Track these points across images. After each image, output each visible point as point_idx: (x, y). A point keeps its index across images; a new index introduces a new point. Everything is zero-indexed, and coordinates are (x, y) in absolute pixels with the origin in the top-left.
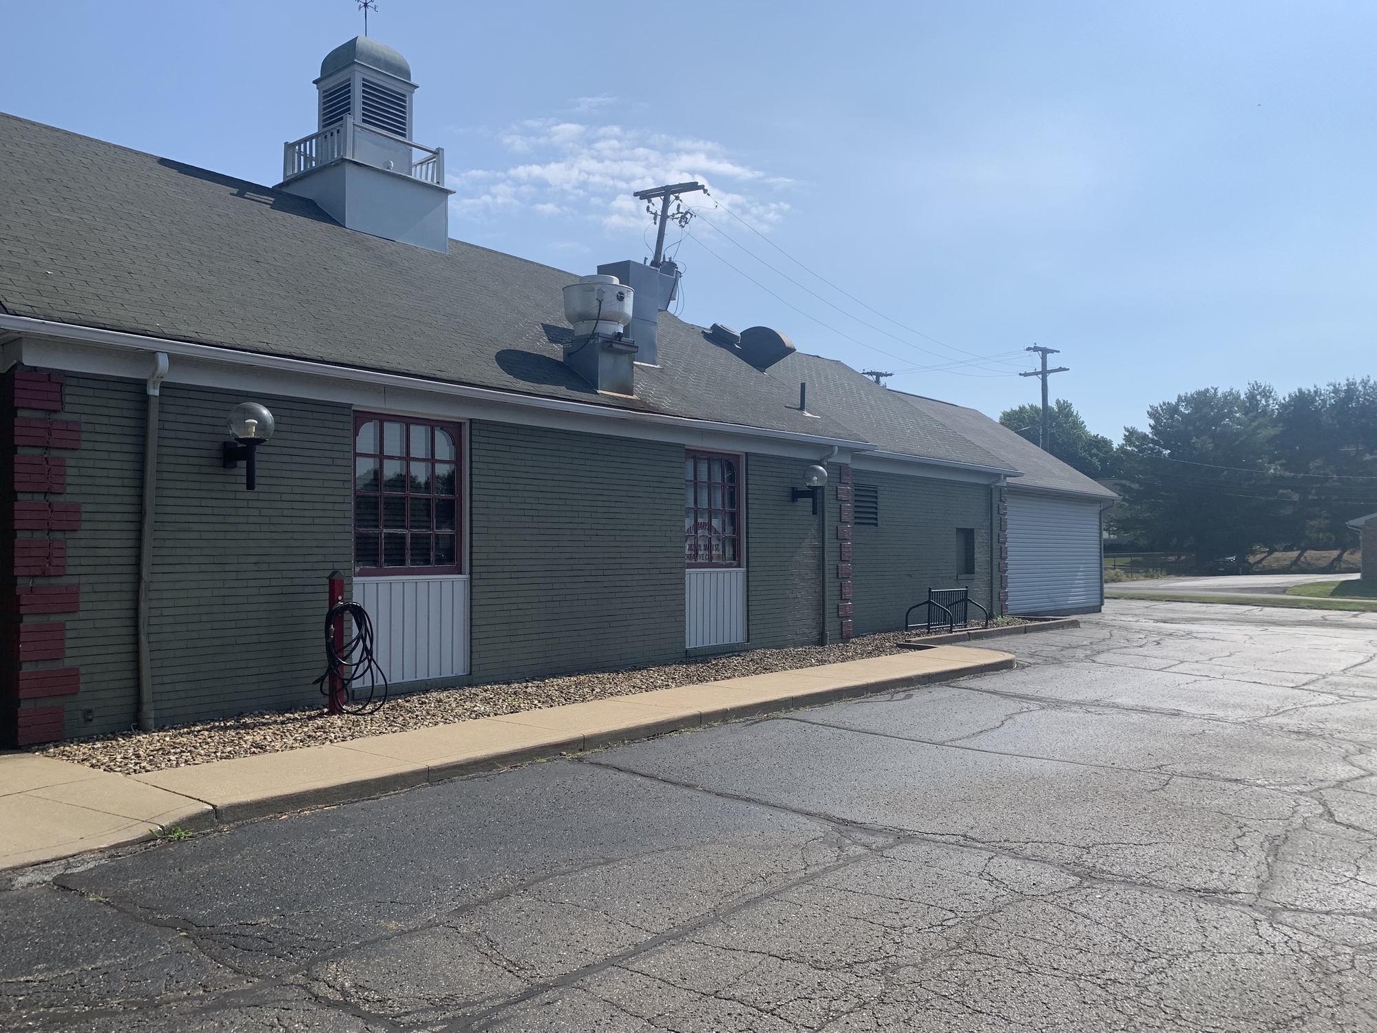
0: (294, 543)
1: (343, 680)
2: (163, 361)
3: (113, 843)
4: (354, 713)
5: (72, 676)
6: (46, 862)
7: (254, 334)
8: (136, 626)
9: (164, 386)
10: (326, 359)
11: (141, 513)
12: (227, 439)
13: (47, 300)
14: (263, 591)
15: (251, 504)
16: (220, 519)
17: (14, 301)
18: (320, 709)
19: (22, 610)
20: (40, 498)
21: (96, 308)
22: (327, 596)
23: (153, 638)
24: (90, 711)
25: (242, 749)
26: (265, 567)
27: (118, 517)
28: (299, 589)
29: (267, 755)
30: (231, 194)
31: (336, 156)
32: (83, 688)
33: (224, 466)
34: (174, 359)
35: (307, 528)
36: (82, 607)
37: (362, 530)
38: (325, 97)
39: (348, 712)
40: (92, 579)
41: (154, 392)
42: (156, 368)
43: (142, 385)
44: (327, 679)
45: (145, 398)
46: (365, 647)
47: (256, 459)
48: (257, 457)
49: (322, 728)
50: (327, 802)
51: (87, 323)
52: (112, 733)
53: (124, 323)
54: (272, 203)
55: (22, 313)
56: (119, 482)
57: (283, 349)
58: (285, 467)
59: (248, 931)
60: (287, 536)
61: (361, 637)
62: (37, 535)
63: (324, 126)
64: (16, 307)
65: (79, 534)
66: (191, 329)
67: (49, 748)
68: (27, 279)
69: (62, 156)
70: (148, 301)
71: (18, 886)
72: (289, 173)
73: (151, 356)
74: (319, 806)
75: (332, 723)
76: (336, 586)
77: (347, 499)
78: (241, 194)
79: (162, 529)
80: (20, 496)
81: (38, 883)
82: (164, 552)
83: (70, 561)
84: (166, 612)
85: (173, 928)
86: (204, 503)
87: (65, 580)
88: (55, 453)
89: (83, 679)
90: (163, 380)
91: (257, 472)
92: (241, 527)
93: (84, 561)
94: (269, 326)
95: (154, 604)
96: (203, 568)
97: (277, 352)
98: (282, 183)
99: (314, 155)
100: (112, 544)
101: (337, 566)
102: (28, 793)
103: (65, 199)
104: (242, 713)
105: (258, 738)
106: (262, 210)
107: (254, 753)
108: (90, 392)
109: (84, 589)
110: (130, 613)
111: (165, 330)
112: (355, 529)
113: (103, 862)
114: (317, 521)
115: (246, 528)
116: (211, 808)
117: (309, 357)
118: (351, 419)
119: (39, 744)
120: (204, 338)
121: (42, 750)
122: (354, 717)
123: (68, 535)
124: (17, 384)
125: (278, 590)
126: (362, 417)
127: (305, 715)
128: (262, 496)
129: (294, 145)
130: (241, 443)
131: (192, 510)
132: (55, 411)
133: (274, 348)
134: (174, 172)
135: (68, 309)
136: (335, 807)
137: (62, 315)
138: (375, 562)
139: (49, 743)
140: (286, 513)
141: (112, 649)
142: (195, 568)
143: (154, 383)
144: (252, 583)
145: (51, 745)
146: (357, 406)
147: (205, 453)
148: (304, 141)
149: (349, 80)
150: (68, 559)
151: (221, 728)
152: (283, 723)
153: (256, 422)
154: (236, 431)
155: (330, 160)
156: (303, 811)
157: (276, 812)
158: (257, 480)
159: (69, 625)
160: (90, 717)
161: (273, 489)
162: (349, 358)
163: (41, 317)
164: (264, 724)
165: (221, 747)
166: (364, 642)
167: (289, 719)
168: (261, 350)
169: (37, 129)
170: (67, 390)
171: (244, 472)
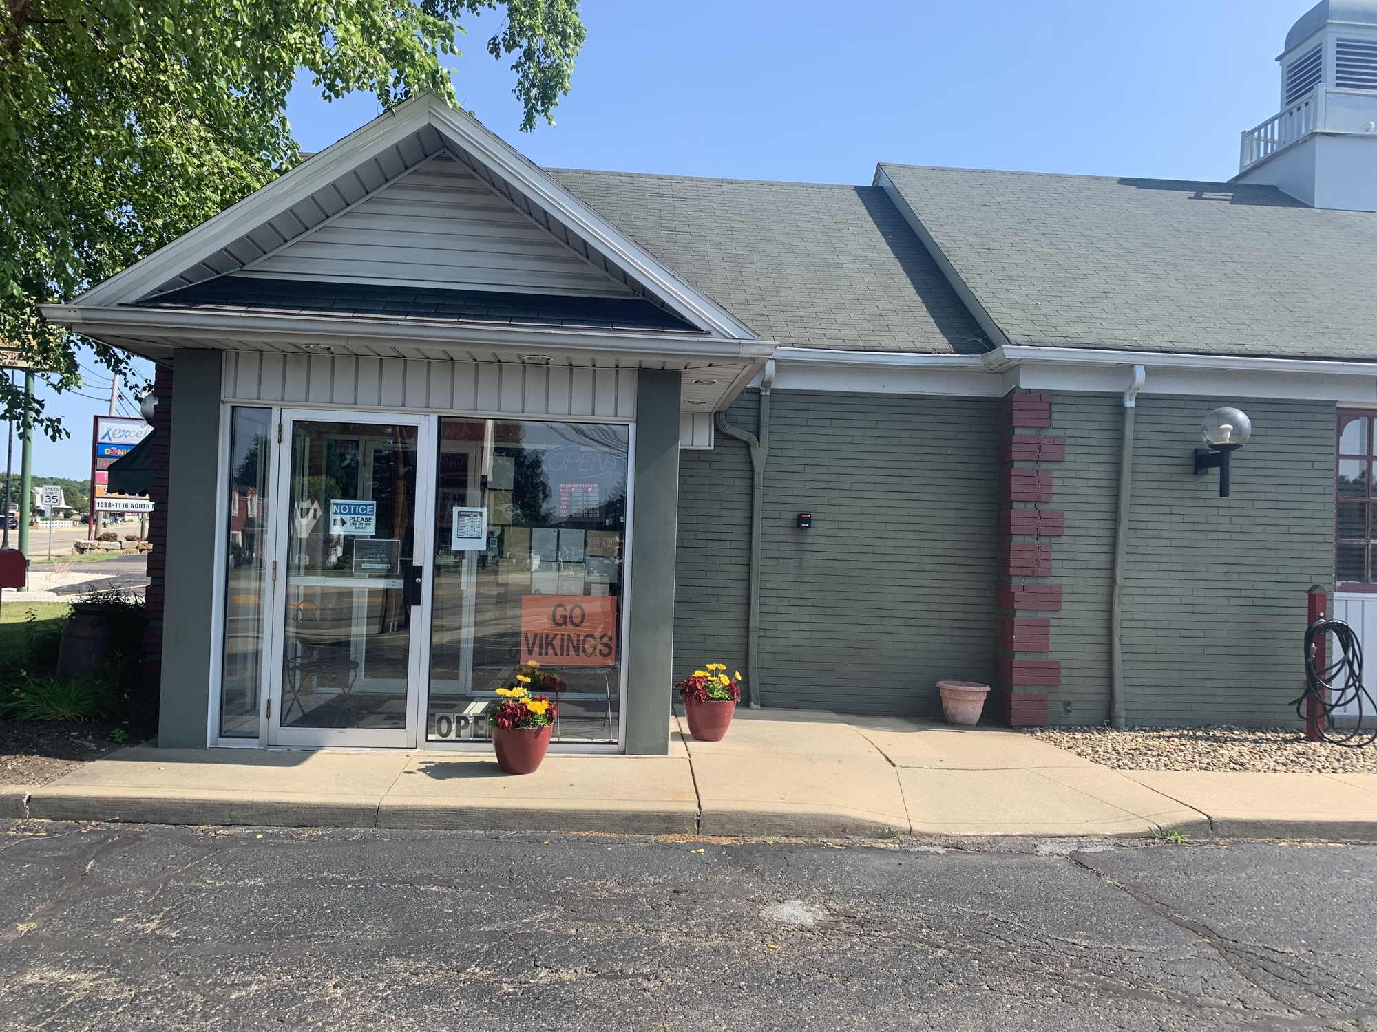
0: (1265, 553)
1: (1324, 704)
2: (1140, 374)
3: (1116, 833)
4: (1338, 743)
5: (1055, 668)
6: (1060, 837)
7: (1227, 337)
8: (1110, 628)
9: (1140, 398)
10: (1308, 355)
11: (1116, 519)
12: (1198, 446)
13: (1040, 329)
14: (1233, 602)
15: (1222, 512)
16: (1191, 527)
17: (1015, 333)
18: (1295, 733)
19: (1016, 606)
20: (1031, 506)
21: (1080, 330)
22: (1306, 611)
23: (1125, 640)
24: (1069, 703)
25: (1221, 763)
26: (1235, 577)
27: (1095, 524)
28: (1273, 602)
29: (1248, 773)
30: (1189, 198)
31: (1303, 132)
32: (1063, 681)
33: (1195, 473)
34: (1150, 371)
35: (1282, 538)
36: (1064, 606)
37: (1345, 540)
38: (1289, 72)
39: (1331, 742)
40: (1072, 581)
41: (1130, 403)
42: (1134, 381)
43: (1119, 397)
44: (1305, 701)
45: (1121, 411)
46: (1352, 672)
47: (1231, 465)
48: (1232, 463)
49: (1304, 754)
50: (1331, 838)
51: (1074, 345)
52: (1088, 726)
53: (1105, 341)
54: (1230, 198)
55: (1022, 343)
56: (1097, 491)
57: (1261, 348)
58: (1258, 472)
59: (1275, 957)
60: (1259, 545)
61: (1346, 661)
62: (1028, 539)
63: (1288, 103)
64: (1017, 338)
65: (1063, 539)
66: (1165, 339)
67: (1037, 732)
68: (1022, 312)
69: (1038, 197)
70: (1123, 317)
71: (1041, 853)
72: (1248, 163)
73: (1129, 369)
74: (1322, 840)
75: (1315, 751)
76: (1316, 601)
77: (1328, 507)
78: (1198, 197)
79: (1134, 535)
80: (1015, 505)
81: (1058, 854)
82: (1137, 557)
83: (1055, 564)
84: (1136, 616)
85: (1195, 931)
86: (1175, 510)
87: (1050, 581)
88: (1043, 466)
89: (1063, 673)
90: (1139, 391)
91: (1232, 479)
92: (1211, 536)
93: (1066, 564)
94: (1242, 327)
95: (1127, 608)
96: (1173, 575)
97: (1254, 353)
98: (1238, 176)
99: (1276, 138)
100: (1090, 549)
101: (1316, 580)
102: (1032, 770)
103: (1044, 234)
104: (1209, 725)
105: (1235, 754)
106: (1220, 209)
107: (1234, 769)
108: (1074, 408)
109: (1065, 589)
110: (1104, 615)
111: (1141, 343)
112: (1336, 539)
113: (1109, 848)
114: (1292, 530)
115: (1216, 536)
116: (1206, 818)
117: (1289, 354)
118: (1334, 418)
119: (1027, 727)
120: (1179, 346)
121: (1032, 732)
122: (1339, 747)
123: (1054, 540)
124: (1015, 406)
125: (1249, 602)
126: (1345, 415)
127: (1279, 737)
128: (1233, 504)
129: (1252, 132)
130: (1215, 449)
131: (1163, 518)
132: (1044, 428)
133: (1252, 349)
134: (1132, 189)
135: (1057, 334)
136: (1342, 845)
137: (1053, 340)
138: (1359, 577)
139: (1036, 726)
140: (1258, 521)
141: (1088, 648)
142: (1166, 575)
143: (1131, 395)
144: (1221, 593)
145: (1038, 729)
146: (1342, 402)
147: (1175, 461)
148: (1265, 125)
149: (1321, 44)
150: (1053, 562)
151: (1191, 738)
152: (1256, 741)
153: (1232, 427)
154: (1209, 437)
155: (1296, 138)
156: (1304, 841)
157: (1273, 837)
158: (1232, 488)
159: (1053, 622)
160: (1069, 708)
161: (1245, 496)
162: (1334, 351)
163: (1037, 344)
164: (1236, 740)
165: (1197, 758)
166: (1351, 665)
167: (1261, 738)
168: (1237, 352)
169: (1016, 177)
170: (1055, 408)
171: (1218, 479)
